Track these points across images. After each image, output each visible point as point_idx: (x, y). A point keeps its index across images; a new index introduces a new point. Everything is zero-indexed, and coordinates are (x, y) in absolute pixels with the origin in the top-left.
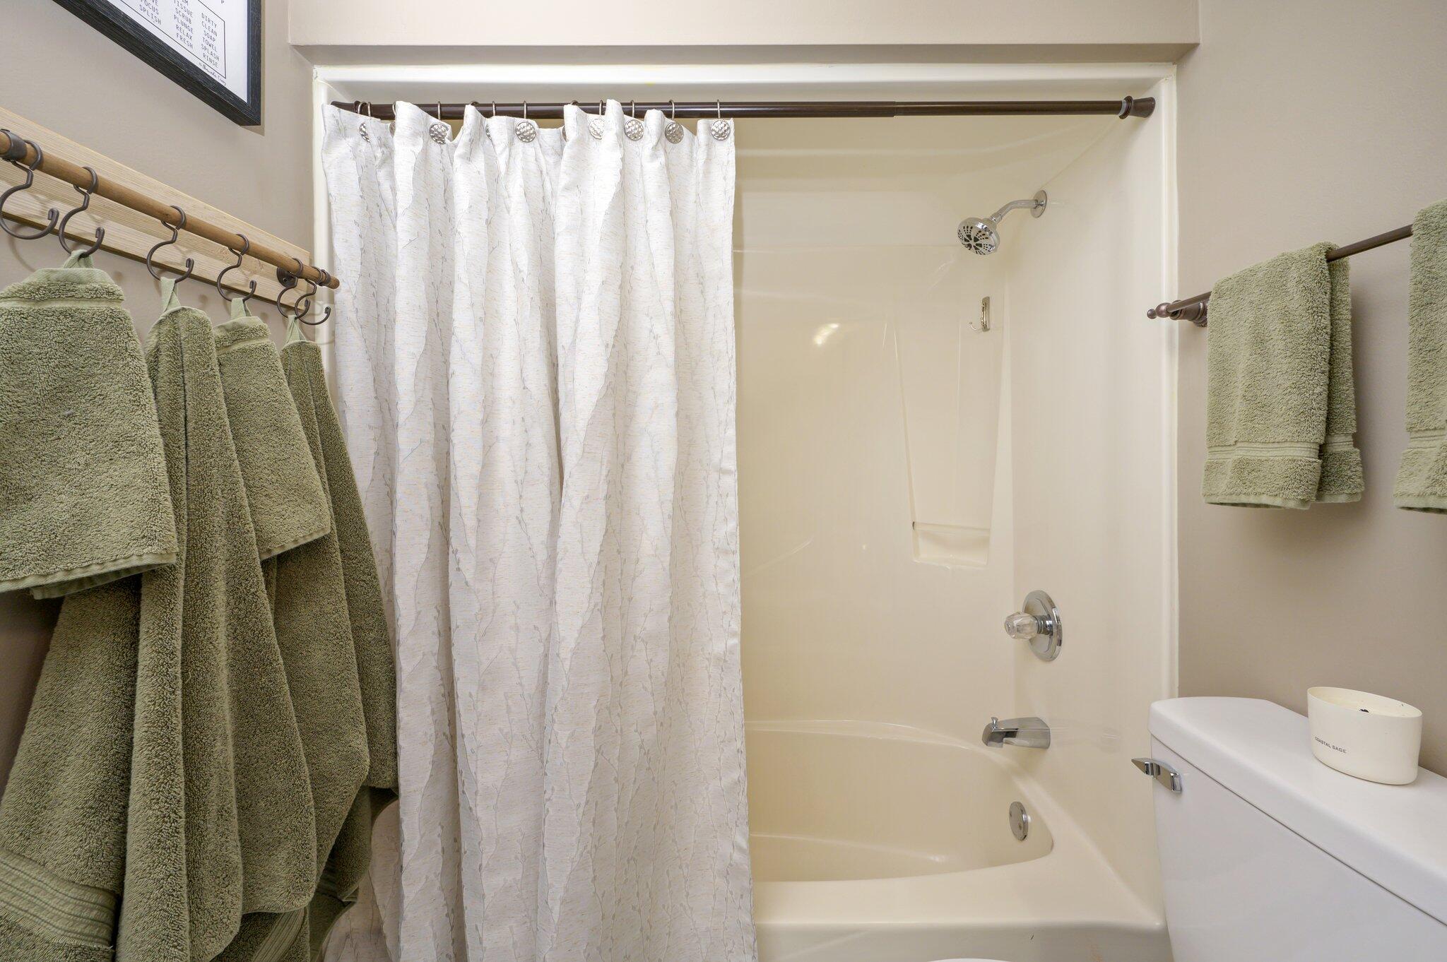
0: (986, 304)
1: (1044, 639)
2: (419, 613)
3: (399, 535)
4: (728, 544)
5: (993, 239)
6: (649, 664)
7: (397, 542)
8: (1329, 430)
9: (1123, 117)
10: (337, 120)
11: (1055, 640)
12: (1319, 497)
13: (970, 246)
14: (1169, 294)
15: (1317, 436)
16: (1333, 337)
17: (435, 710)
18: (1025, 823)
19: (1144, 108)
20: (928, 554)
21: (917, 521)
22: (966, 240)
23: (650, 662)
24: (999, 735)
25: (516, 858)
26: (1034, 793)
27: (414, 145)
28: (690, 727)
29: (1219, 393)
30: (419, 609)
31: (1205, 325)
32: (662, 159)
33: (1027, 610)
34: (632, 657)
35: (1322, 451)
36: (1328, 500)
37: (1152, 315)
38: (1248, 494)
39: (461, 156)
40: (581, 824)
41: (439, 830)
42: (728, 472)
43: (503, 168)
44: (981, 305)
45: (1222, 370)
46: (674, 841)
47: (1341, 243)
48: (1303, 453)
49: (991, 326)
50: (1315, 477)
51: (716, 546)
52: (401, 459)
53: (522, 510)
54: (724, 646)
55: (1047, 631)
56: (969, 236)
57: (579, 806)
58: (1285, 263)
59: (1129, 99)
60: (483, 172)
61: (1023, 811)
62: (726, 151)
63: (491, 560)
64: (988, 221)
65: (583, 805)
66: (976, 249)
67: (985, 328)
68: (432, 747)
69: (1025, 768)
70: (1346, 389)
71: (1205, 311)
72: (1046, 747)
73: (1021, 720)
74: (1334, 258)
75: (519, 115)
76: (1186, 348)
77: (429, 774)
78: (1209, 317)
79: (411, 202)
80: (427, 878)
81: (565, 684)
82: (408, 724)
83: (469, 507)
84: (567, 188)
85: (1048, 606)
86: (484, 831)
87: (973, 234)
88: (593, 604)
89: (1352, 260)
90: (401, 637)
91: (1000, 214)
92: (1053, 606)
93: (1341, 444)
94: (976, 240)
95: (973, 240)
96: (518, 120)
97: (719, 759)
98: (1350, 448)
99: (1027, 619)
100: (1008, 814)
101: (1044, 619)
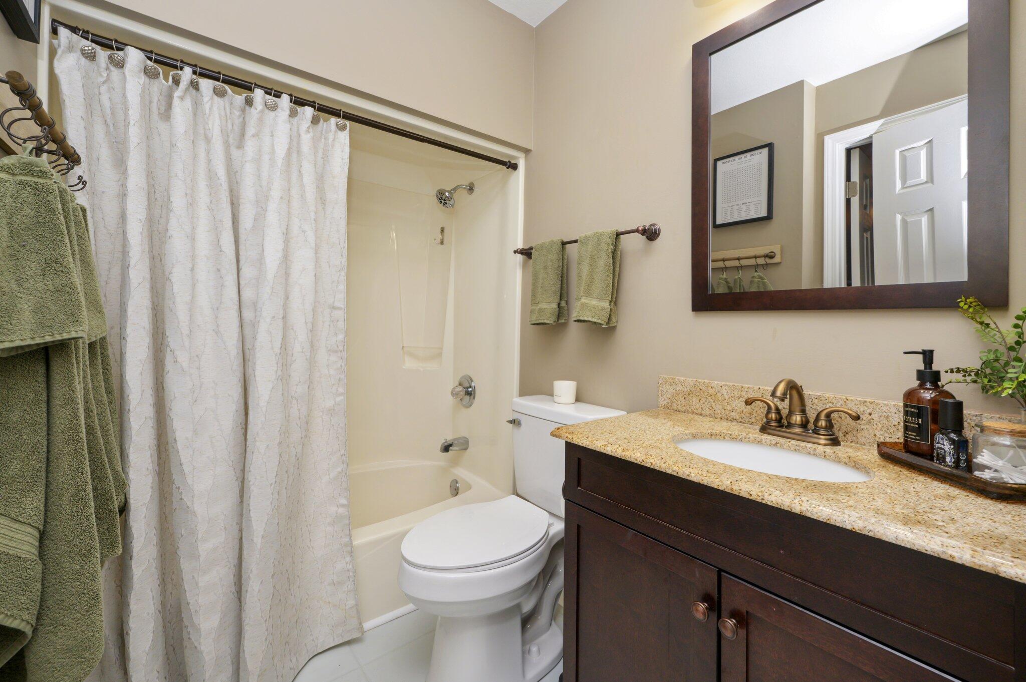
0: (443, 230)
1: (468, 397)
2: (143, 391)
3: (129, 340)
4: (338, 347)
5: (451, 203)
6: (299, 411)
7: (127, 344)
8: (561, 299)
9: (508, 168)
10: (70, 41)
11: (472, 397)
12: (558, 320)
13: (441, 202)
14: (520, 246)
15: (557, 300)
16: (562, 270)
17: (153, 454)
18: (458, 488)
19: (514, 167)
20: (409, 364)
21: (404, 345)
22: (440, 199)
23: (299, 410)
24: (446, 449)
25: (221, 530)
26: (462, 473)
27: (139, 78)
28: (311, 450)
29: (535, 285)
30: (143, 389)
31: (531, 259)
32: (311, 134)
33: (460, 384)
34: (291, 407)
35: (559, 304)
36: (560, 321)
37: (515, 252)
38: (541, 320)
39: (179, 97)
40: (272, 494)
41: (154, 531)
42: (339, 308)
43: (207, 111)
44: (440, 230)
45: (535, 276)
46: (304, 512)
47: (565, 240)
48: (554, 306)
49: (445, 242)
50: (557, 314)
51: (329, 349)
52: (132, 290)
53: (218, 326)
54: (334, 402)
55: (469, 394)
56: (442, 198)
57: (272, 484)
58: (552, 243)
59: (509, 162)
60: (190, 109)
61: (457, 482)
62: (344, 137)
63: (197, 356)
64: (450, 192)
65: (274, 484)
66: (444, 204)
67: (442, 243)
68: (151, 478)
69: (455, 463)
70: (565, 286)
71: (531, 254)
72: (466, 449)
73: (455, 439)
74: (564, 244)
75: (217, 79)
76: (525, 266)
77: (150, 495)
78: (533, 256)
79: (138, 117)
80: (149, 561)
81: (263, 419)
82: (136, 463)
83: (185, 322)
84: (253, 136)
85: (470, 382)
86: (199, 518)
87: (444, 197)
88: (277, 376)
89: (567, 246)
90: (131, 407)
91: (455, 189)
92: (472, 381)
93: (563, 304)
94: (445, 200)
95: (443, 199)
96: (217, 83)
97: (328, 464)
98: (565, 305)
99: (460, 388)
100: (449, 487)
101: (468, 388)
